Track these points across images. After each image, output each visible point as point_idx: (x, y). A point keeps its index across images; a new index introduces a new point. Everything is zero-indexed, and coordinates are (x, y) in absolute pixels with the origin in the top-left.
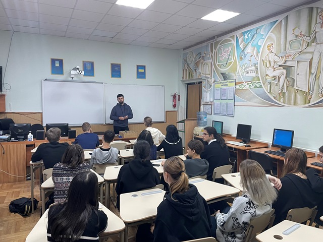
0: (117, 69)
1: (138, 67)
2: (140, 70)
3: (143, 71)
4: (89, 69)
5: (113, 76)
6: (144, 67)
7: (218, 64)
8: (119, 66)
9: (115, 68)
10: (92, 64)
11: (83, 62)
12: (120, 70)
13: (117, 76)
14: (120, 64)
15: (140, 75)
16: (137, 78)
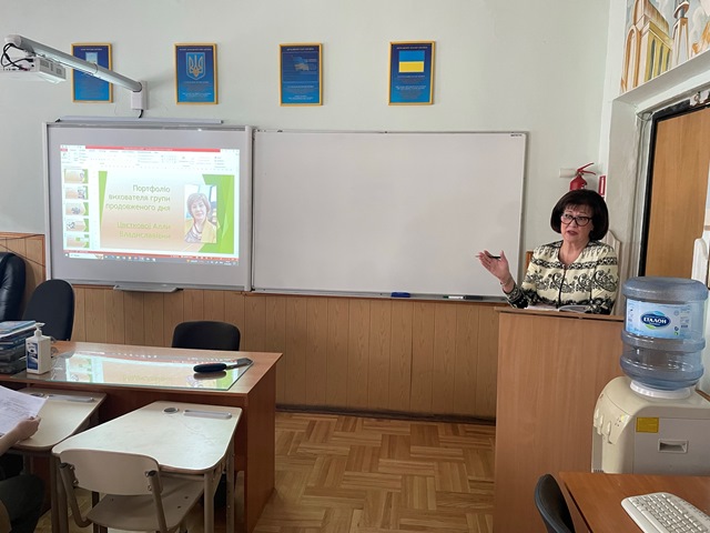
0: (303, 66)
1: (398, 51)
2: (405, 67)
3: (418, 67)
4: (196, 73)
5: (287, 98)
6: (425, 51)
8: (311, 54)
9: (298, 63)
10: (208, 53)
11: (178, 48)
12: (317, 70)
13: (304, 97)
14: (318, 47)
15: (407, 88)
16: (393, 99)
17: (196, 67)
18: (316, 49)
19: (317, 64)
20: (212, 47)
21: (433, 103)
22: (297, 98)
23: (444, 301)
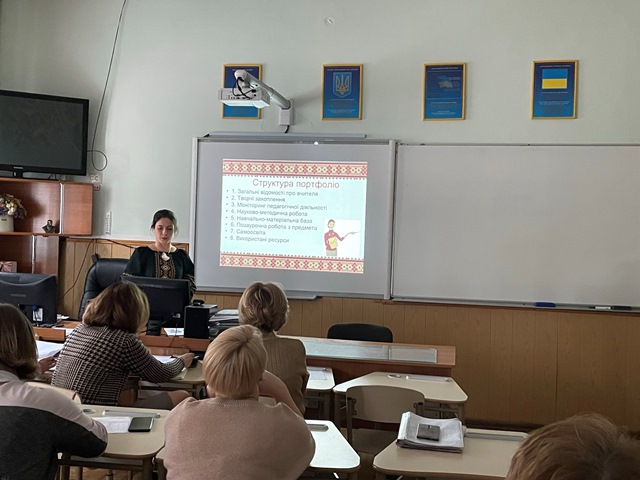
0: (447, 84)
1: (541, 69)
3: (561, 83)
4: (343, 91)
5: (428, 115)
6: (568, 69)
8: (456, 72)
9: (441, 81)
10: (355, 73)
11: (326, 68)
12: (461, 87)
13: (448, 112)
14: (462, 66)
15: (550, 103)
16: (536, 114)
17: (342, 86)
18: (460, 68)
19: (461, 82)
20: (358, 67)
21: (576, 117)
22: (441, 113)
23: (591, 311)
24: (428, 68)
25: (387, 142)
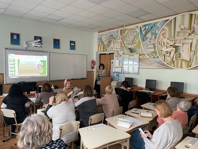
5: (54, 47)
6: (74, 42)
7: (126, 42)
9: (56, 42)
11: (34, 36)
13: (57, 47)
16: (70, 49)
18: (59, 40)
19: (59, 42)
20: (41, 37)
21: (75, 50)
23: (78, 79)
24: (54, 39)
25: (48, 52)
